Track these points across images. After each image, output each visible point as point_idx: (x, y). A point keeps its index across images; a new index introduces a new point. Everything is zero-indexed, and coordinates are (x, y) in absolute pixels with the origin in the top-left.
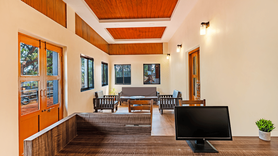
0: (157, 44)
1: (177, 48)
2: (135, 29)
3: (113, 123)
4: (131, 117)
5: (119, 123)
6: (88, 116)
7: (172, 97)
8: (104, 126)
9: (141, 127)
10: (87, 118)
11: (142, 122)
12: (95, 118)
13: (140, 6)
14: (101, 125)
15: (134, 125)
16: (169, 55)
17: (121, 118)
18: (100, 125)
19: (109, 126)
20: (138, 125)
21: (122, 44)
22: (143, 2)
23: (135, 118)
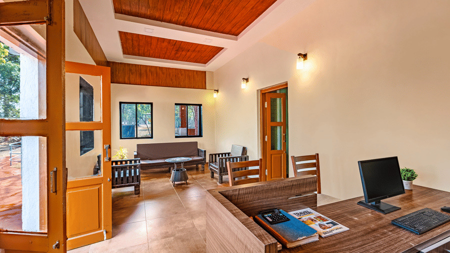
0: (197, 72)
1: (242, 82)
2: (174, 43)
3: (273, 197)
4: (295, 183)
5: (281, 196)
6: (237, 193)
7: (229, 155)
8: (261, 204)
9: (307, 196)
10: (235, 195)
11: (307, 189)
12: (247, 193)
13: (206, 8)
14: (257, 204)
15: (296, 196)
16: (217, 91)
17: (284, 187)
18: (255, 205)
19: (268, 203)
20: (301, 195)
21: (136, 65)
22: (213, 4)
23: (299, 185)
